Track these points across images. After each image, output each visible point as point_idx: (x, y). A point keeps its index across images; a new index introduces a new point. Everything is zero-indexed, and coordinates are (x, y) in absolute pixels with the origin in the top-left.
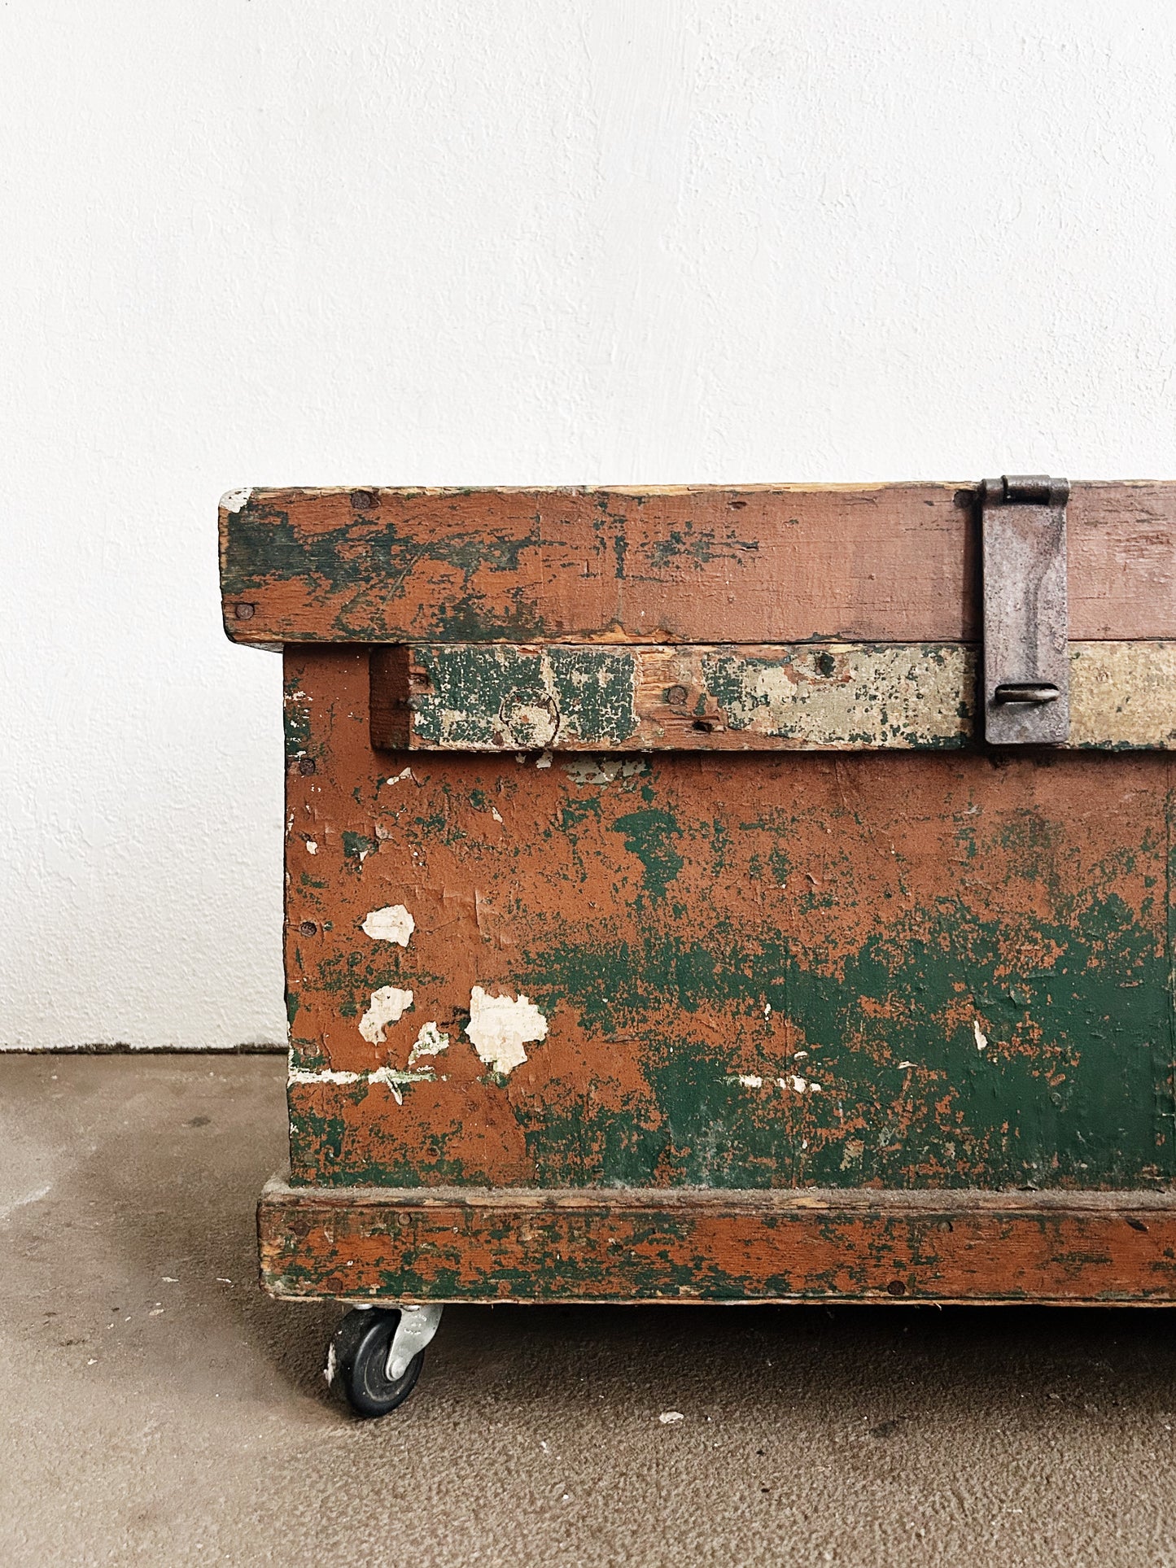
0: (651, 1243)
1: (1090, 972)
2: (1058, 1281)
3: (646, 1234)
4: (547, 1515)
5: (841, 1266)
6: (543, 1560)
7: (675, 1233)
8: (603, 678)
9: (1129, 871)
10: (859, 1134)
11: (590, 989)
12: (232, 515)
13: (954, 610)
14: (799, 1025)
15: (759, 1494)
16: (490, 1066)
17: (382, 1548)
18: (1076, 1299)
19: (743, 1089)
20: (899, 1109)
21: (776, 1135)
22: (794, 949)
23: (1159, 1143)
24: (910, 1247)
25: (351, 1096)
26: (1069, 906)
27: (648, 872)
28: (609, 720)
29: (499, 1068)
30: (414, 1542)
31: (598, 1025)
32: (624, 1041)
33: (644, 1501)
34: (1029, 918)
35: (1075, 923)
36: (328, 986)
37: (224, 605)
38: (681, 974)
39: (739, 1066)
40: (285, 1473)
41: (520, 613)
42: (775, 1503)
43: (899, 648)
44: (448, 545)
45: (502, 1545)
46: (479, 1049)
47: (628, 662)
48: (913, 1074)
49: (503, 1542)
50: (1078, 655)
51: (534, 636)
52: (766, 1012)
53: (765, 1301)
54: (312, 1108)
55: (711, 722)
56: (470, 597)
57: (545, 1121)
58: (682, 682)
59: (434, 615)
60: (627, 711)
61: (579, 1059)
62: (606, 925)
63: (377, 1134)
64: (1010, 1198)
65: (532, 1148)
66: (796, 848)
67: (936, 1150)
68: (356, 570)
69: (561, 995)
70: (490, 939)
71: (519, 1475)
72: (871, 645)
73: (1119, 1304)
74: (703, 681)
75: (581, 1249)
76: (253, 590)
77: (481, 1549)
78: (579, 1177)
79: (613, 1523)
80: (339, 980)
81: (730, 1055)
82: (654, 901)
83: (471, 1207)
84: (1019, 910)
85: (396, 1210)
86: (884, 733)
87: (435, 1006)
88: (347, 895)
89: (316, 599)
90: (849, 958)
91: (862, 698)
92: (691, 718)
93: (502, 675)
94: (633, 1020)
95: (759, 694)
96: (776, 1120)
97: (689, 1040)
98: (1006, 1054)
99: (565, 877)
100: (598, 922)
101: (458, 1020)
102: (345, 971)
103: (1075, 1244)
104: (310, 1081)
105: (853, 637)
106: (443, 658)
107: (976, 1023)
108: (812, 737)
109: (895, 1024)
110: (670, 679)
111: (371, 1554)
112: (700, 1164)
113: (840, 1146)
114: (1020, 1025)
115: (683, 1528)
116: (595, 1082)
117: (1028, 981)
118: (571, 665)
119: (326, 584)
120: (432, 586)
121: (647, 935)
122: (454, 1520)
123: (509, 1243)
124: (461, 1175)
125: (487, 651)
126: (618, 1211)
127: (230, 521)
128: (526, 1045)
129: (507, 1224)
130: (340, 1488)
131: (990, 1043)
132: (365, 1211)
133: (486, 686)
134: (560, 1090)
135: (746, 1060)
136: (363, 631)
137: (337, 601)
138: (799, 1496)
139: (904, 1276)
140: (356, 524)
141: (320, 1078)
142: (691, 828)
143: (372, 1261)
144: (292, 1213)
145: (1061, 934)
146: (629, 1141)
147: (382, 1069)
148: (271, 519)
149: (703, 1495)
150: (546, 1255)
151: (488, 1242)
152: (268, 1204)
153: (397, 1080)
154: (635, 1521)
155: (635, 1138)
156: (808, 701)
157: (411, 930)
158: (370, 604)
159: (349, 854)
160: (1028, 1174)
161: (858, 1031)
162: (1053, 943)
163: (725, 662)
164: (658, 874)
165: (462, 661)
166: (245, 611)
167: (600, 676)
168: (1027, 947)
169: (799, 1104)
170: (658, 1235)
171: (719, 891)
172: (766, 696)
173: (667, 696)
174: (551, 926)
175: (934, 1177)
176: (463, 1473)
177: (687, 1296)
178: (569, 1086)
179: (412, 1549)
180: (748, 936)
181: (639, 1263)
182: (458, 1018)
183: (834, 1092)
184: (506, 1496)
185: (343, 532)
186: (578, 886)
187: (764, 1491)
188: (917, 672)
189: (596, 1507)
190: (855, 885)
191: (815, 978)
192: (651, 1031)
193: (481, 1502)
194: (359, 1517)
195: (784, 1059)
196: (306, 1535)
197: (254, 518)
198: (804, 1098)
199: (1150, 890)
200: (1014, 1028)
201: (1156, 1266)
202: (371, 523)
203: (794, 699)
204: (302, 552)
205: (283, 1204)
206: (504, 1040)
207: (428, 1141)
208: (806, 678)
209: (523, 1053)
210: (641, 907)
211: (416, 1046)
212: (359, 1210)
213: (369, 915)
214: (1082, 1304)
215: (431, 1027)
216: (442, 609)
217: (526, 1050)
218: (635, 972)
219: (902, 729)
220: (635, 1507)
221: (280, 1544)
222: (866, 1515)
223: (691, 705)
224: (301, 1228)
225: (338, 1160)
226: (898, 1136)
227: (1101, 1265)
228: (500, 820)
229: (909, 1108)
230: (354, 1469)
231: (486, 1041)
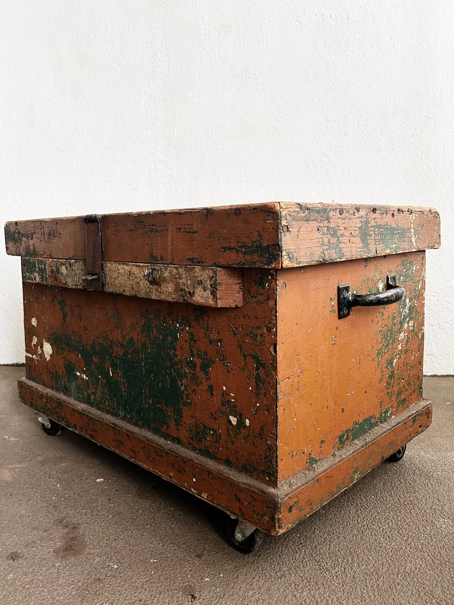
1: (128, 359)
7: (62, 407)
10: (93, 393)
11: (57, 343)
14: (84, 361)
19: (77, 376)
21: (82, 389)
22: (83, 340)
25: (31, 360)
26: (124, 338)
28: (44, 277)
29: (47, 359)
31: (58, 353)
32: (62, 358)
34: (118, 340)
35: (125, 344)
36: (28, 334)
39: (77, 369)
41: (34, 250)
46: (45, 354)
47: (45, 262)
48: (101, 380)
50: (106, 266)
51: (36, 255)
52: (80, 356)
54: (28, 361)
55: (57, 278)
57: (53, 374)
60: (46, 275)
61: (56, 360)
62: (59, 328)
63: (34, 370)
65: (51, 380)
67: (105, 402)
69: (54, 344)
70: (45, 328)
73: (126, 458)
74: (55, 268)
75: (51, 406)
81: (75, 366)
82: (64, 324)
84: (116, 337)
87: (40, 342)
88: (30, 314)
90: (91, 345)
92: (54, 277)
93: (32, 265)
94: (63, 353)
96: (82, 385)
97: (70, 360)
98: (115, 379)
99: (53, 315)
105: (74, 258)
107: (110, 368)
108: (70, 284)
109: (98, 365)
110: (51, 267)
112: (72, 393)
116: (58, 367)
117: (118, 359)
121: (64, 332)
126: (55, 399)
129: (42, 396)
131: (112, 375)
134: (55, 367)
139: (93, 433)
141: (28, 355)
142: (68, 305)
143: (28, 398)
145: (123, 346)
147: (35, 355)
153: (36, 358)
156: (69, 275)
157: (37, 324)
160: (119, 415)
161: (93, 365)
163: (57, 263)
164: (64, 317)
167: (43, 266)
168: (117, 348)
170: (59, 407)
171: (72, 322)
173: (51, 272)
174: (52, 327)
180: (77, 335)
182: (42, 346)
183: (90, 380)
186: (55, 317)
191: (86, 349)
192: (65, 356)
195: (82, 369)
198: (85, 380)
199: (138, 337)
200: (116, 371)
201: (132, 450)
206: (48, 353)
207: (40, 374)
208: (68, 269)
211: (38, 351)
213: (32, 319)
216: (26, 249)
217: (50, 356)
218: (63, 341)
223: (54, 274)
226: (99, 396)
227: (123, 445)
229: (100, 389)
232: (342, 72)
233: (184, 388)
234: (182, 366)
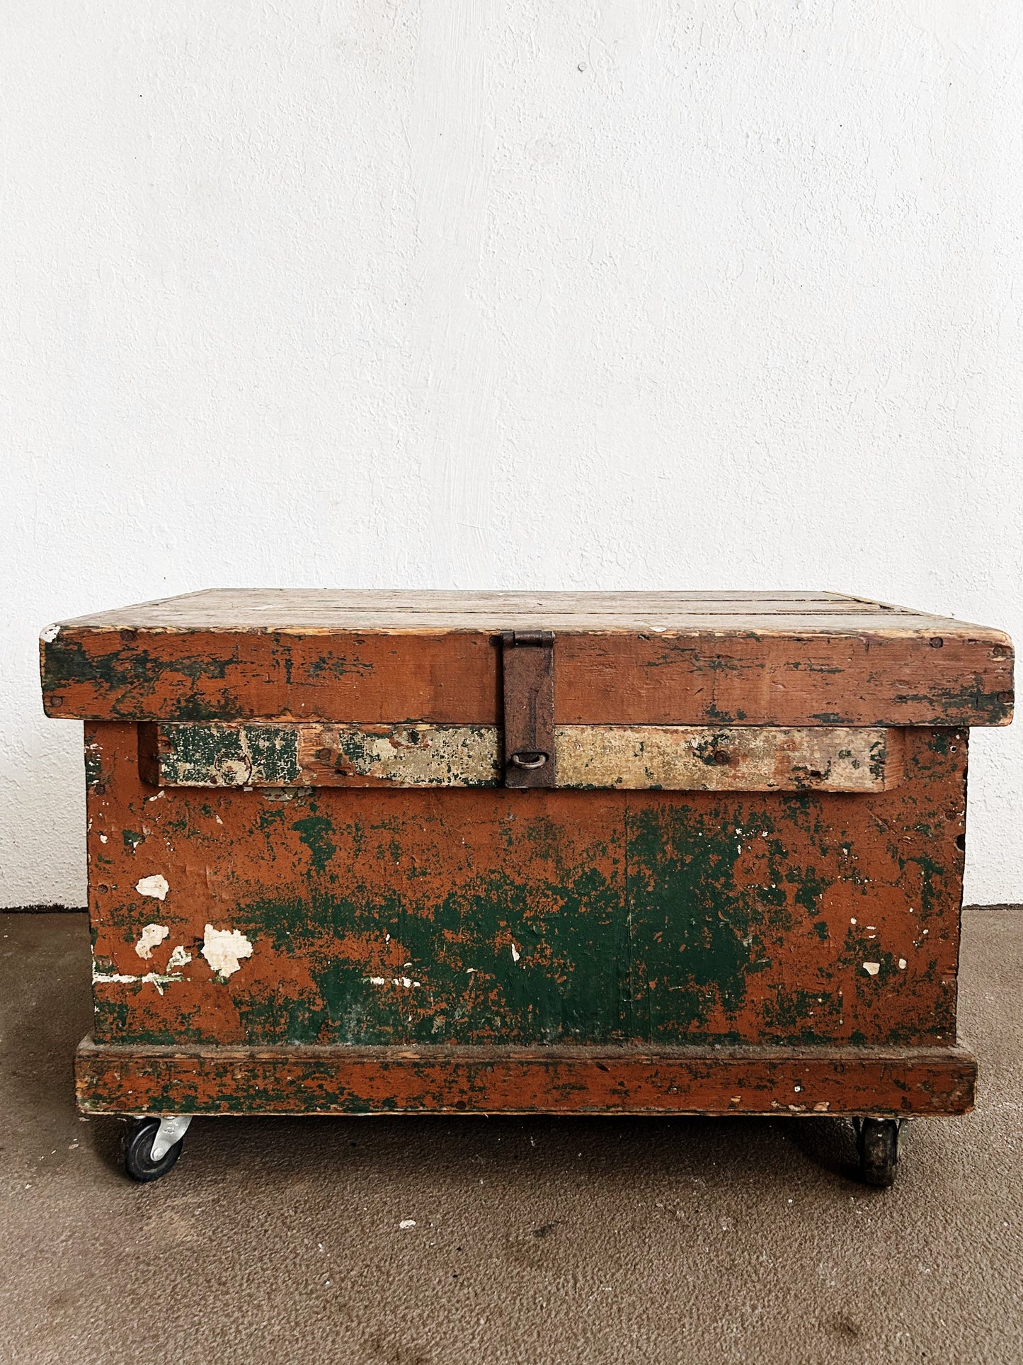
0: (313, 1080)
1: (580, 915)
2: (556, 1101)
3: (310, 1074)
4: (314, 1296)
5: (427, 1093)
6: (306, 1326)
7: (328, 1073)
8: (278, 744)
9: (604, 855)
10: (443, 1012)
11: (279, 926)
12: (47, 644)
13: (491, 705)
14: (407, 947)
15: (451, 1279)
16: (218, 972)
17: (206, 1320)
18: (568, 1111)
19: (374, 986)
20: (467, 997)
21: (392, 1013)
22: (404, 901)
23: (622, 1017)
24: (469, 1081)
25: (132, 990)
26: (568, 875)
27: (314, 855)
28: (283, 769)
29: (222, 973)
30: (228, 1316)
31: (284, 948)
32: (300, 957)
33: (377, 1285)
34: (544, 882)
35: (571, 886)
36: (115, 924)
37: (44, 698)
38: (334, 916)
39: (370, 972)
40: (150, 1268)
41: (227, 704)
42: (459, 1284)
43: (456, 728)
44: (182, 663)
45: (282, 1317)
46: (210, 962)
47: (293, 734)
48: (476, 976)
49: (284, 1314)
50: (562, 734)
51: (235, 718)
52: (387, 939)
53: (383, 1113)
54: (107, 997)
55: (346, 770)
56: (196, 694)
57: (251, 1005)
58: (327, 746)
59: (173, 704)
60: (293, 764)
61: (272, 968)
62: (288, 888)
63: (148, 1013)
64: (530, 1051)
65: (244, 1021)
66: (405, 840)
67: (489, 1021)
68: (125, 678)
69: (261, 930)
70: (215, 896)
71: (301, 1268)
72: (441, 726)
73: (593, 1114)
74: (340, 746)
75: (271, 1083)
76: (61, 689)
77: (268, 1320)
78: (272, 1038)
79: (354, 1301)
80: (123, 920)
81: (365, 966)
82: (318, 873)
83: (204, 1058)
84: (538, 877)
85: (158, 1060)
86: (449, 778)
87: (182, 936)
88: (126, 869)
89: (100, 695)
90: (437, 907)
91: (436, 757)
92: (333, 767)
93: (215, 741)
94: (305, 944)
95: (375, 753)
96: (393, 1004)
97: (340, 956)
98: (531, 964)
99: (263, 858)
100: (283, 885)
101: (196, 944)
102: (126, 915)
103: (565, 1079)
104: (106, 981)
105: (430, 720)
106: (178, 731)
107: (513, 945)
108: (407, 780)
109: (465, 946)
110: (320, 744)
111: (200, 1324)
112: (347, 1031)
113: (431, 1019)
114: (539, 946)
115: (397, 1303)
116: (282, 982)
117: (544, 920)
118: (258, 736)
119: (106, 685)
120: (172, 687)
121: (314, 893)
122: (255, 1300)
123: (227, 1080)
124: (201, 1038)
125: (206, 727)
126: (293, 1061)
127: (46, 648)
128: (240, 960)
129: (224, 1069)
130: (184, 1279)
131: (521, 957)
132: (140, 1061)
133: (206, 748)
134: (261, 987)
135: (375, 968)
136: (130, 714)
137: (114, 696)
138: (475, 1280)
139: (465, 1098)
140: (124, 650)
141: (112, 979)
142: (340, 828)
143: (143, 1090)
144: (95, 1062)
145: (563, 892)
146: (304, 1017)
147: (150, 974)
148: (71, 646)
149: (415, 1280)
150: (250, 1087)
151: (214, 1079)
152: (80, 1057)
153: (160, 981)
154: (368, 1299)
155: (307, 1015)
156: (404, 759)
157: (167, 890)
158: (134, 698)
159: (127, 844)
160: (544, 1036)
161: (442, 950)
162: (558, 897)
163: (353, 735)
164: (320, 857)
165: (190, 733)
166: (57, 702)
167: (276, 742)
168: (543, 899)
169: (407, 994)
170: (317, 1075)
171: (357, 866)
172: (378, 756)
173: (318, 755)
174: (255, 888)
175: (488, 1037)
176: (265, 1267)
177: (335, 1111)
178: (266, 985)
179: (226, 1320)
180: (376, 894)
181: (305, 1092)
182: (197, 943)
183: (428, 987)
184: (290, 1282)
185: (117, 654)
186: (271, 863)
187: (455, 1276)
188: (468, 742)
189: (346, 1289)
190: (441, 862)
191: (417, 919)
192: (316, 951)
193: (274, 1287)
194: (194, 1299)
195: (397, 967)
196: (160, 1311)
197: (60, 646)
198: (410, 990)
199: (616, 866)
200: (535, 948)
201: (614, 1092)
202: (133, 649)
203: (395, 757)
204: (91, 666)
205: (88, 1057)
206: (226, 957)
207: (180, 1017)
208: (402, 745)
209: (237, 964)
210: (310, 876)
211: (171, 960)
212: (136, 1060)
213: (140, 881)
214: (571, 1114)
215: (181, 949)
216: (179, 701)
217: (239, 963)
218: (307, 916)
219: (460, 776)
220: (370, 1289)
221: (144, 1318)
222: (514, 1293)
223: (333, 760)
224: (100, 1072)
225: (125, 1028)
226: (467, 1013)
227: (582, 1091)
228: (221, 823)
229: (473, 996)
230: (195, 1265)
231: (214, 958)
232: (798, 264)
233: (750, 941)
234: (746, 904)
